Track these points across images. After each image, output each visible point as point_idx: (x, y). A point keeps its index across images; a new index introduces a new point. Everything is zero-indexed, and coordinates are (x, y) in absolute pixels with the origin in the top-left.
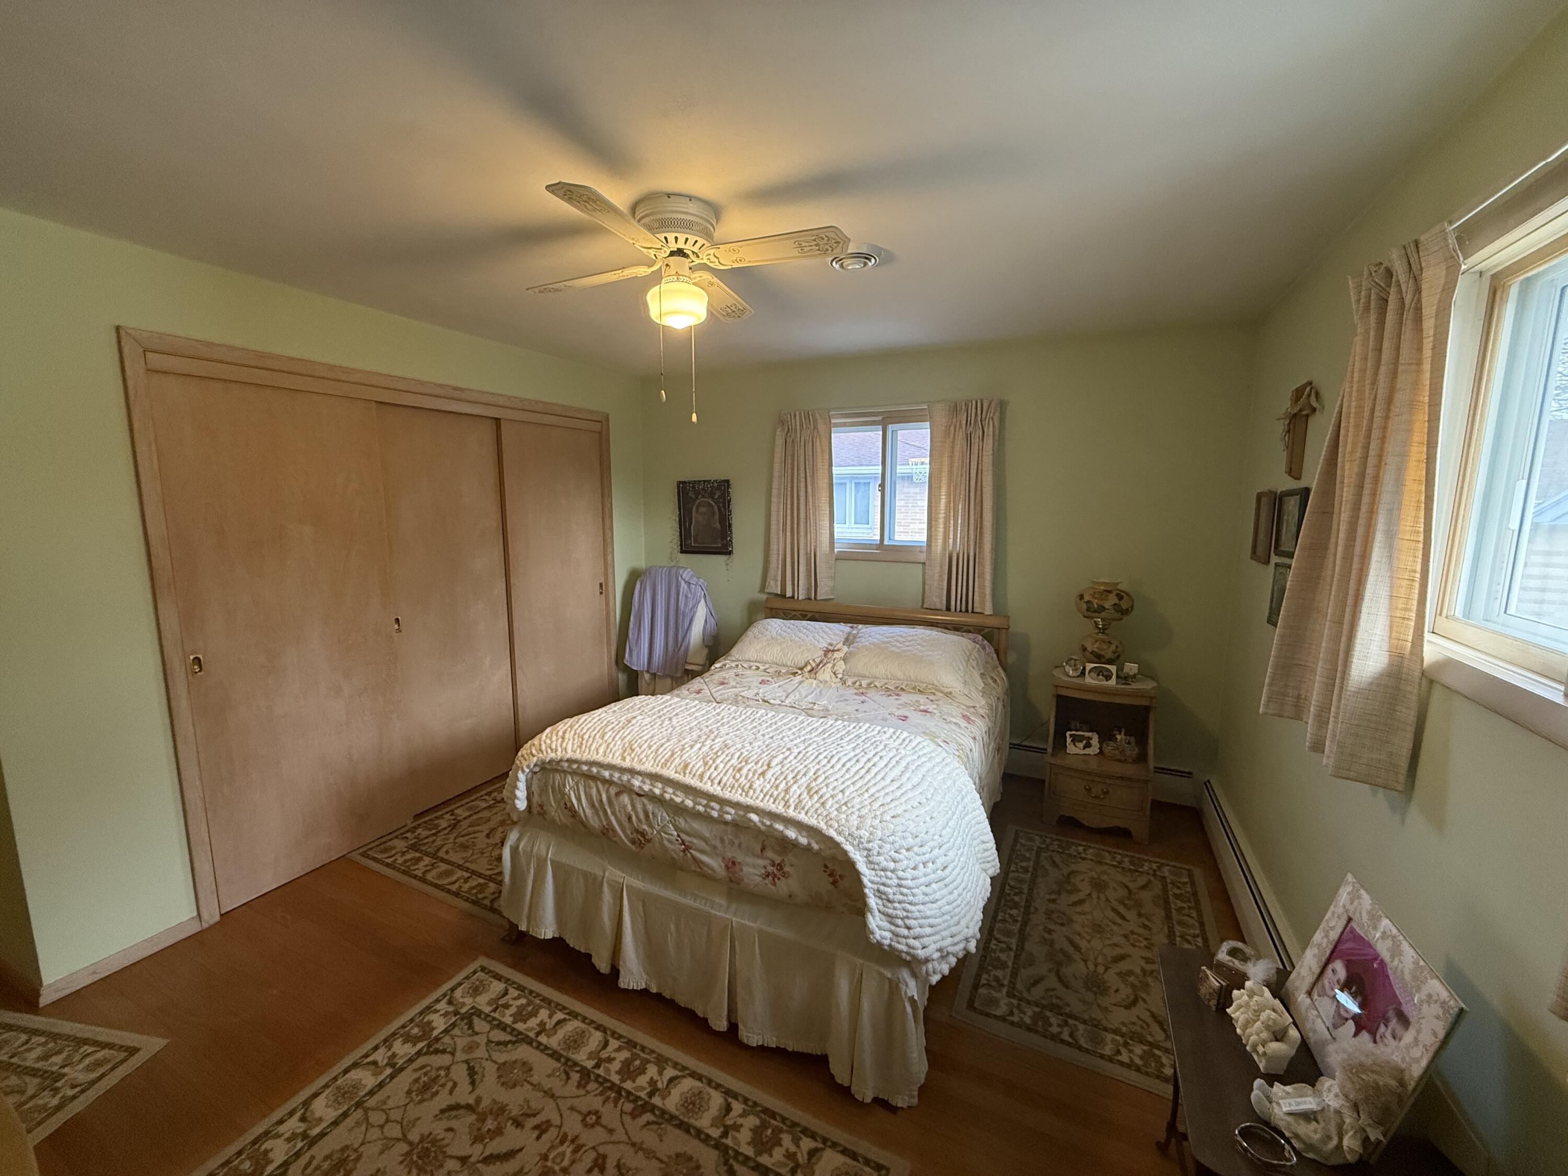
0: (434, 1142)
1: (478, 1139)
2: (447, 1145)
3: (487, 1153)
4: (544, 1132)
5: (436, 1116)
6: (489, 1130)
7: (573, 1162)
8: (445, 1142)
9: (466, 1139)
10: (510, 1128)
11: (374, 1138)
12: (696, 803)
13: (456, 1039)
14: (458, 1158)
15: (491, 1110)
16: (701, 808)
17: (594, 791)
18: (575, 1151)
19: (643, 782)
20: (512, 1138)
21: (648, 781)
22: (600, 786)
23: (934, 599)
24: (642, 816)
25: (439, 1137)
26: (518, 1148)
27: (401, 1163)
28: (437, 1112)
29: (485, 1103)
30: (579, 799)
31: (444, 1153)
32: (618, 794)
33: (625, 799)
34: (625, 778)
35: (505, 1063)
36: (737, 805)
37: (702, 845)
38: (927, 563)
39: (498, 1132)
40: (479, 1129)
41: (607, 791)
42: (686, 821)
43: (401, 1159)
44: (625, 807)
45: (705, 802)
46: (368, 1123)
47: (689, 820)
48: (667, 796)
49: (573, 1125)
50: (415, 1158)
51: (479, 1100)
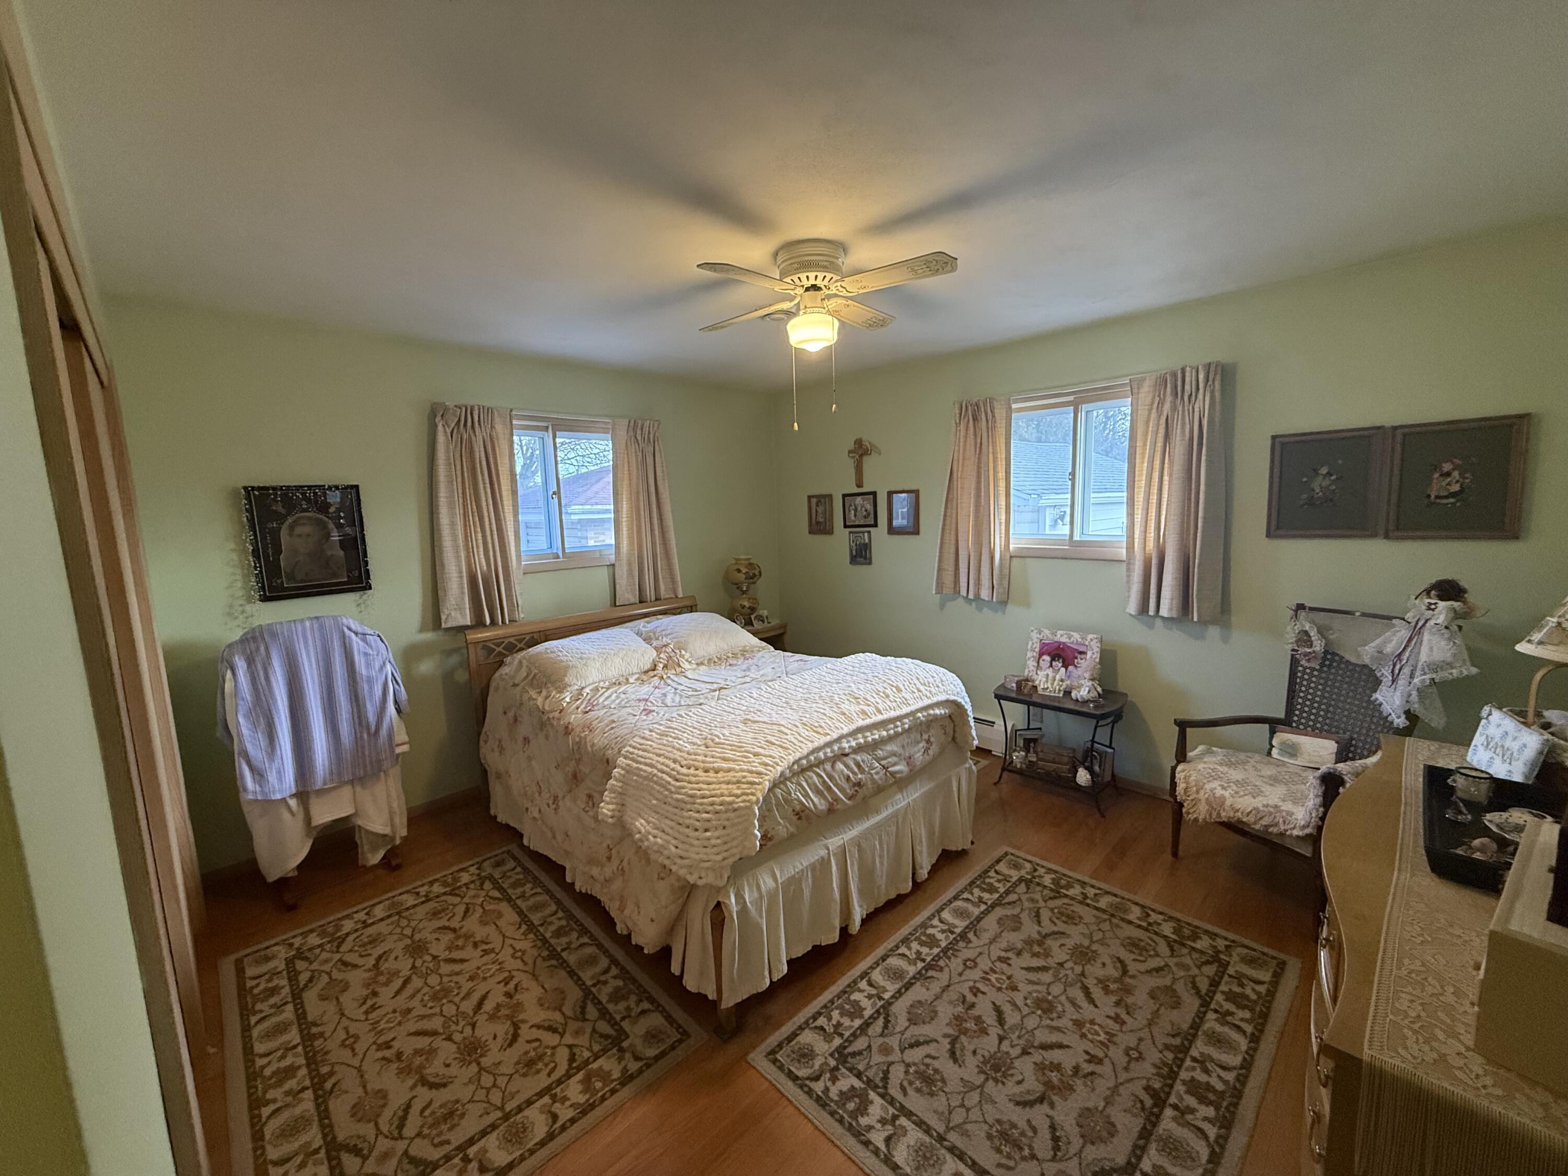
0: (985, 1062)
1: (984, 1032)
2: (989, 1052)
3: (996, 1024)
4: (978, 990)
5: (960, 1066)
6: (976, 1025)
7: (1003, 973)
8: (986, 1054)
9: (985, 1039)
10: (975, 1012)
11: (979, 1113)
12: (887, 731)
13: (872, 1063)
14: (1000, 1043)
15: (957, 1026)
16: (892, 732)
17: (815, 778)
18: (995, 972)
19: (848, 742)
20: (984, 1008)
21: (851, 739)
22: (818, 770)
23: (627, 596)
24: (856, 769)
25: (982, 1059)
26: (992, 1005)
27: (1003, 1083)
28: (957, 1066)
29: (950, 1031)
30: (806, 796)
31: (995, 1053)
32: (833, 767)
33: (840, 766)
34: (836, 748)
35: (909, 1020)
36: (907, 716)
37: (895, 759)
38: (617, 565)
39: (978, 1020)
40: (975, 1032)
41: (825, 770)
42: (882, 750)
43: (1000, 1085)
44: (842, 771)
45: (892, 726)
46: (965, 1123)
47: (883, 747)
48: (870, 739)
49: (976, 974)
50: (999, 1075)
51: (946, 1036)
